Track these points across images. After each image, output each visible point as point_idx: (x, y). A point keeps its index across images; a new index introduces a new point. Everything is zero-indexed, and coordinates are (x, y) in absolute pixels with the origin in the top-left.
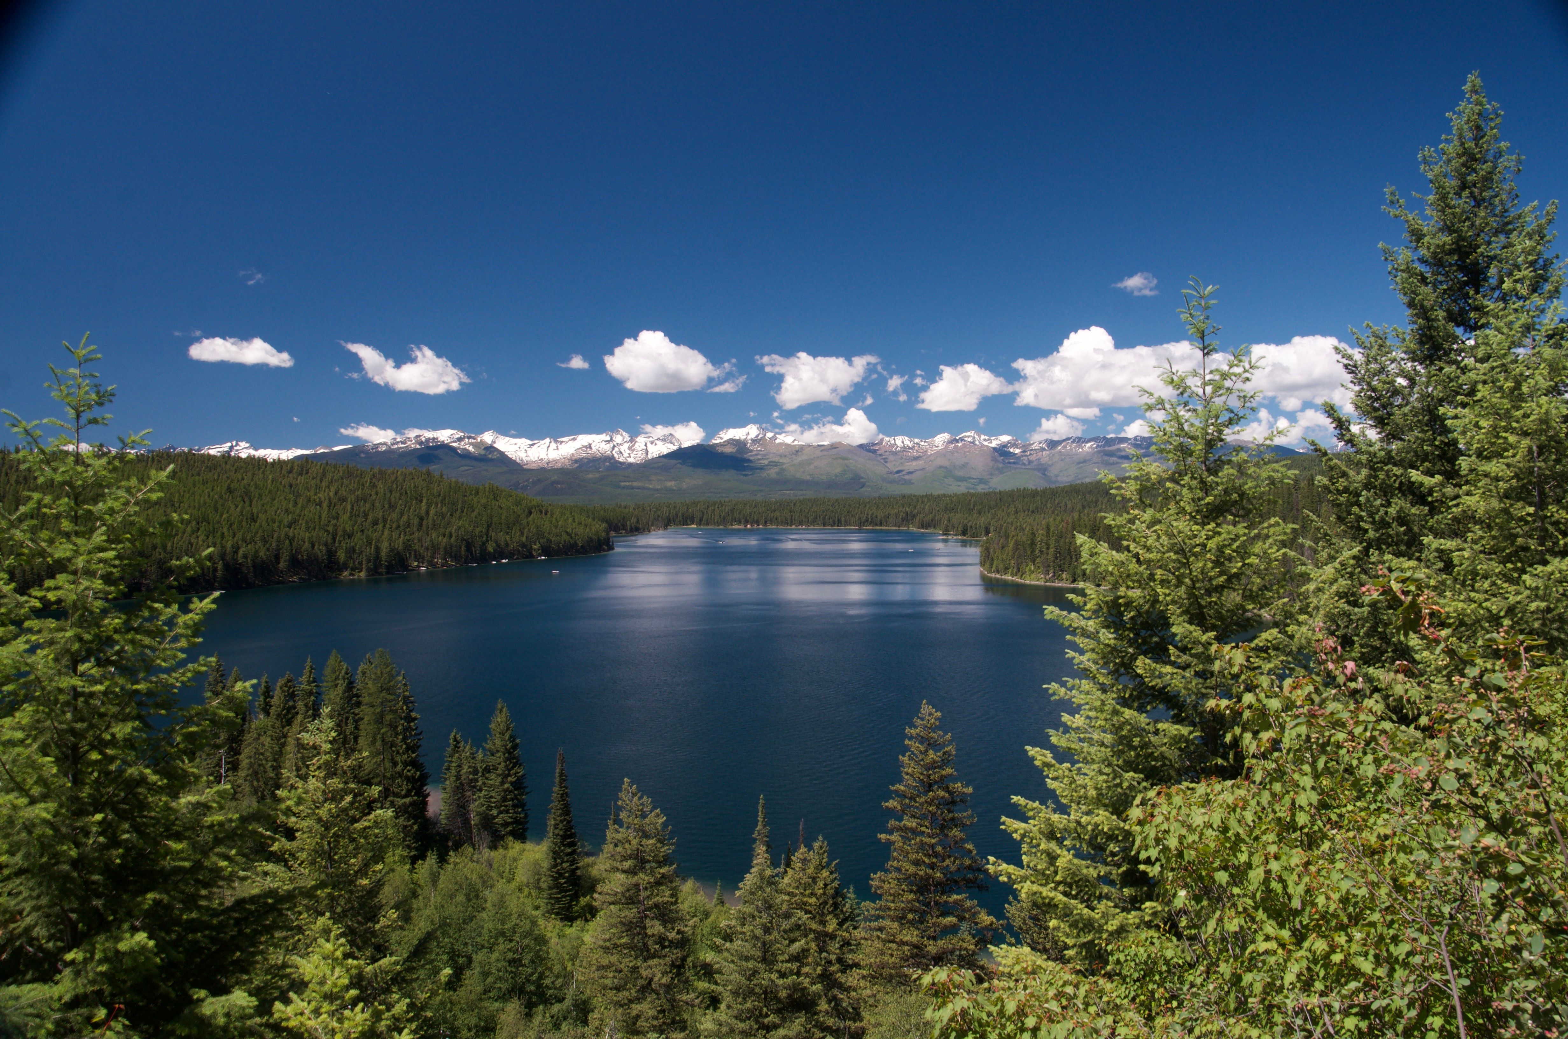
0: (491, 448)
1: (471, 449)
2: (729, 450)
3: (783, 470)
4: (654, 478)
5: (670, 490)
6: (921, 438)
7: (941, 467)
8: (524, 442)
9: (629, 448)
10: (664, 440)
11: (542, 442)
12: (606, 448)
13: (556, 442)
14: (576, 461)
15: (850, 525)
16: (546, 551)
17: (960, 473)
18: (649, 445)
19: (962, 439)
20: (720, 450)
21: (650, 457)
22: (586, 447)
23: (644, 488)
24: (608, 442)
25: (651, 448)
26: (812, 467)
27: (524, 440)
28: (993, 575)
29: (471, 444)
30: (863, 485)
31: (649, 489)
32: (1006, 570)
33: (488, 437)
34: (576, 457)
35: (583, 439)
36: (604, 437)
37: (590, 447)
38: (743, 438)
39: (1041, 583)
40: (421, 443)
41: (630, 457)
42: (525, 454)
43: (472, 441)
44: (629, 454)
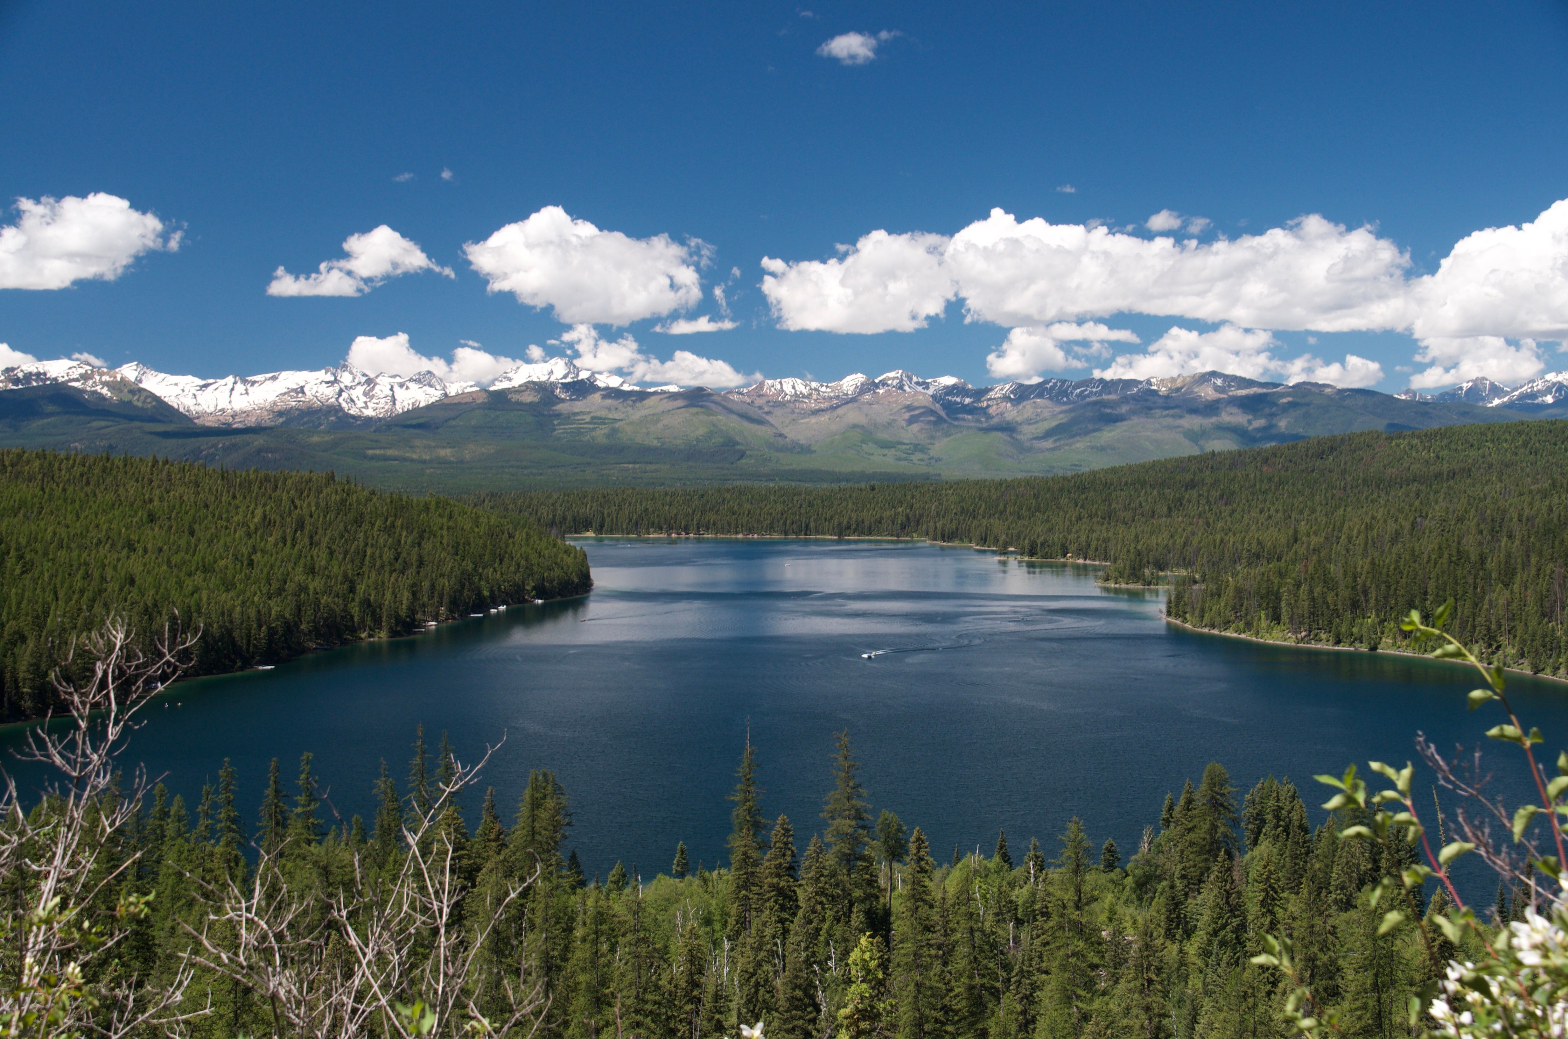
0: (136, 390)
1: (105, 391)
2: (528, 398)
3: (614, 431)
4: (417, 442)
5: (442, 462)
6: (820, 379)
7: (855, 426)
8: (190, 382)
9: (365, 394)
10: (418, 381)
11: (221, 382)
12: (328, 393)
13: (244, 382)
14: (281, 413)
15: (824, 533)
16: (541, 592)
17: (884, 436)
18: (396, 388)
19: (884, 383)
20: (514, 397)
21: (399, 409)
22: (295, 390)
23: (404, 460)
24: (331, 383)
25: (399, 393)
26: (660, 426)
27: (189, 378)
28: (1206, 630)
29: (105, 384)
30: (742, 455)
31: (412, 461)
32: (1227, 624)
33: (129, 372)
34: (281, 406)
35: (290, 379)
36: (322, 375)
37: (302, 390)
38: (544, 378)
39: (1291, 643)
40: (17, 381)
41: (367, 407)
42: (194, 401)
43: (105, 378)
44: (366, 403)
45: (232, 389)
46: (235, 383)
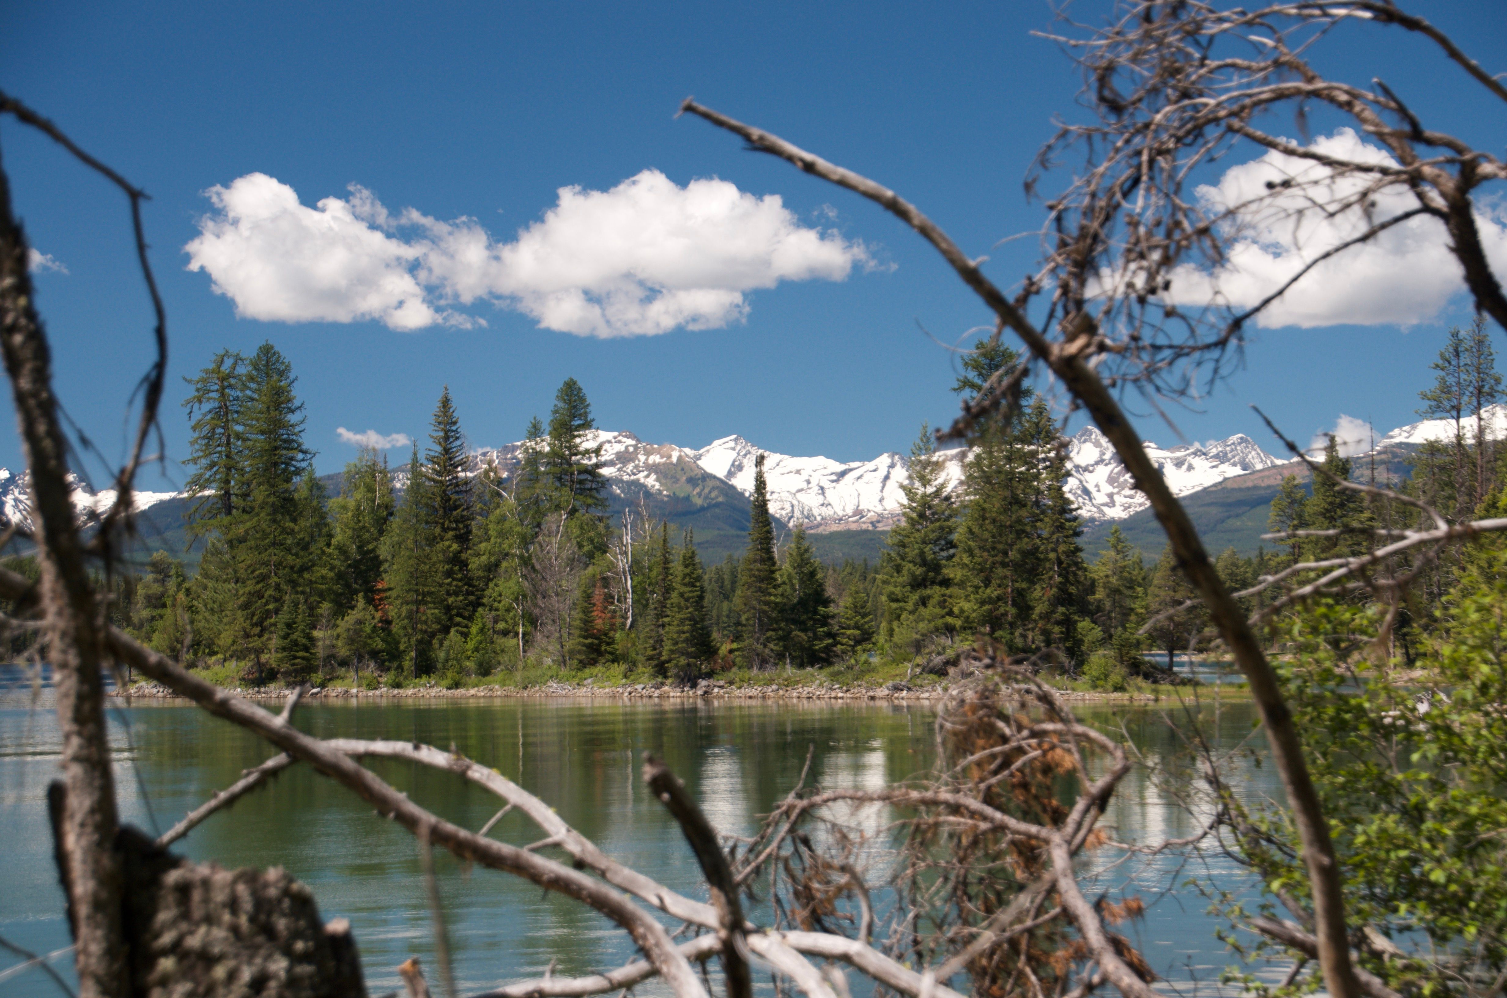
1: (651, 481)
8: (821, 467)
9: (1112, 480)
11: (869, 466)
27: (821, 461)
41: (1112, 504)
42: (821, 499)
43: (655, 459)
44: (1111, 496)
45: (887, 477)
46: (892, 466)
